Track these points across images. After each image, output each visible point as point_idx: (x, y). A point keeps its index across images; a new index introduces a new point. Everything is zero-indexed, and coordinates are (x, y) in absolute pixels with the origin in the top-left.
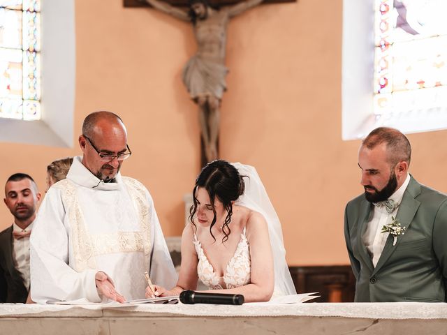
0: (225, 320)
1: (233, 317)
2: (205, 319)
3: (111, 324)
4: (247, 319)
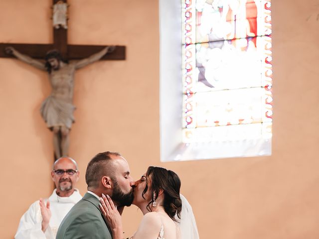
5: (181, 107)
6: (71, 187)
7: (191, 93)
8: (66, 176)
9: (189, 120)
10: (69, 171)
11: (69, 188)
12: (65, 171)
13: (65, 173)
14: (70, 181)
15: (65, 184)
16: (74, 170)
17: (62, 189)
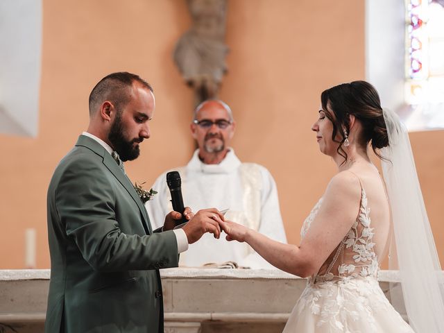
0: (270, 282)
1: (277, 279)
2: (253, 281)
3: (174, 284)
4: (287, 281)
5: (403, 45)
6: (223, 148)
7: (420, 23)
8: (216, 129)
9: (416, 66)
10: (220, 122)
11: (219, 148)
12: (214, 121)
13: (214, 126)
14: (221, 138)
15: (214, 142)
16: (227, 119)
17: (210, 149)
